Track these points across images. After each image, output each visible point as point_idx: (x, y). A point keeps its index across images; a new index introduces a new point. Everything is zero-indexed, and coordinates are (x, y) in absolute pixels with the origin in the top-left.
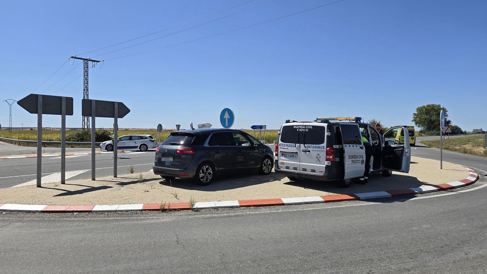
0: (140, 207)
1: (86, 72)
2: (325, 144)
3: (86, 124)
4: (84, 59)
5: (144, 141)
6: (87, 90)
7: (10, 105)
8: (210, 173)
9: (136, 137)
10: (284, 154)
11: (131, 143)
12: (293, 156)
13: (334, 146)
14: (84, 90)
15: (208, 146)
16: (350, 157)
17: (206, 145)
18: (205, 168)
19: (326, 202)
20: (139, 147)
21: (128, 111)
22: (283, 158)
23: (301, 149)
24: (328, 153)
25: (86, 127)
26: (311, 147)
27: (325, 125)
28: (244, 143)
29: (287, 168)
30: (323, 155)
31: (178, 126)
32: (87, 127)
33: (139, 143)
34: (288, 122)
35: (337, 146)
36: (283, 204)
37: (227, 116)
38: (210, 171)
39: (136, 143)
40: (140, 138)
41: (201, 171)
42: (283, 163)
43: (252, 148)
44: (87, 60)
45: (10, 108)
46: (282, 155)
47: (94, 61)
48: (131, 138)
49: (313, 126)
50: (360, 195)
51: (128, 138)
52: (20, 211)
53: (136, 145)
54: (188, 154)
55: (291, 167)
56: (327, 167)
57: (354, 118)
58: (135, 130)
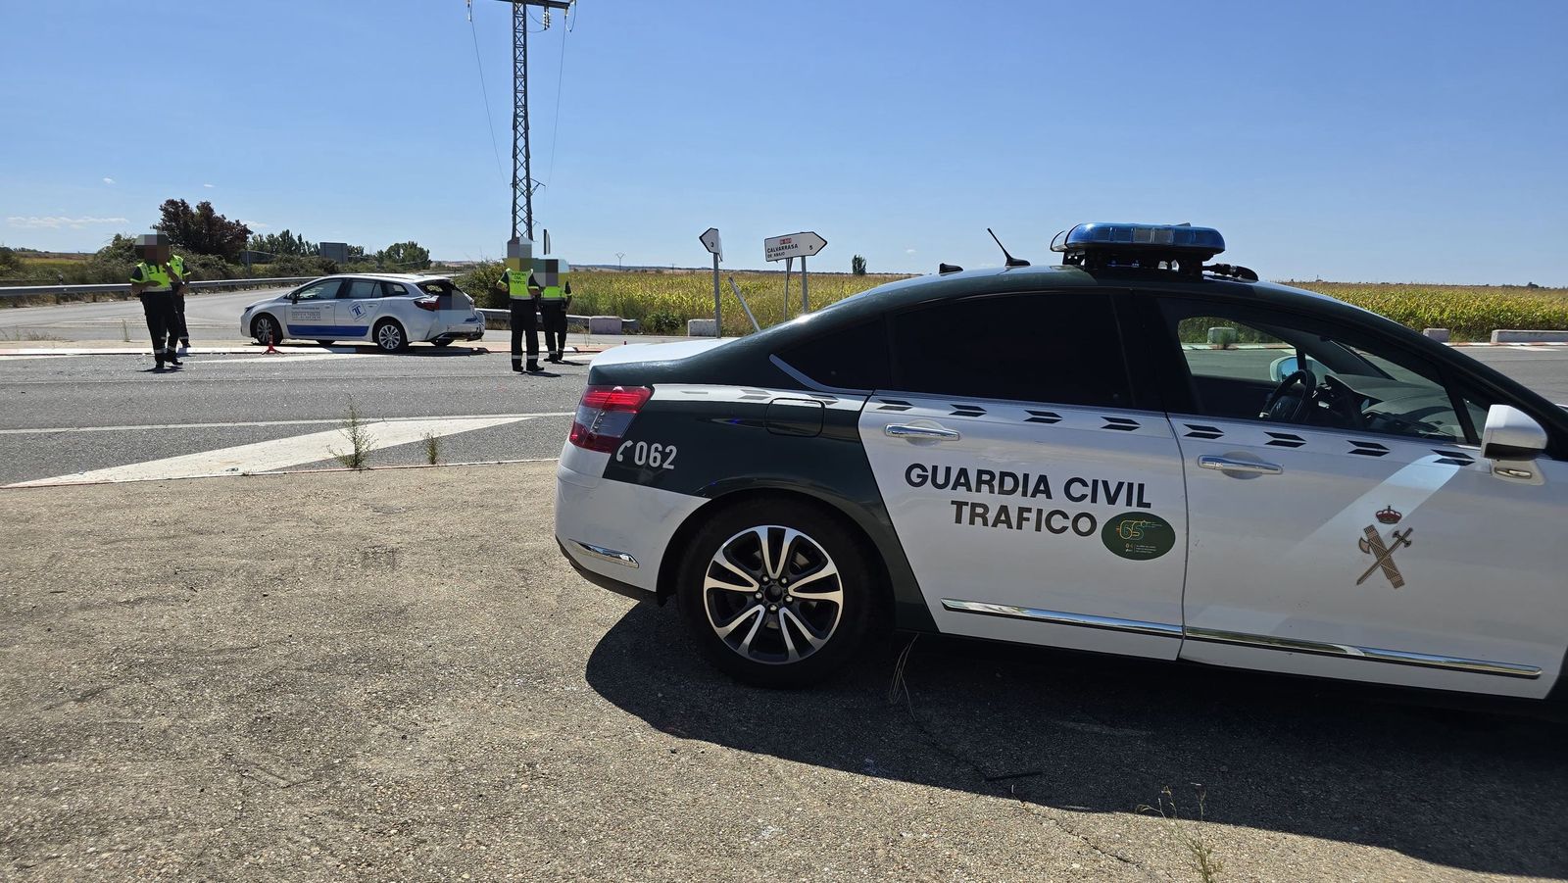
5: (391, 306)
9: (368, 287)
11: (342, 314)
20: (370, 330)
33: (371, 311)
39: (358, 312)
40: (378, 289)
48: (345, 289)
53: (362, 322)
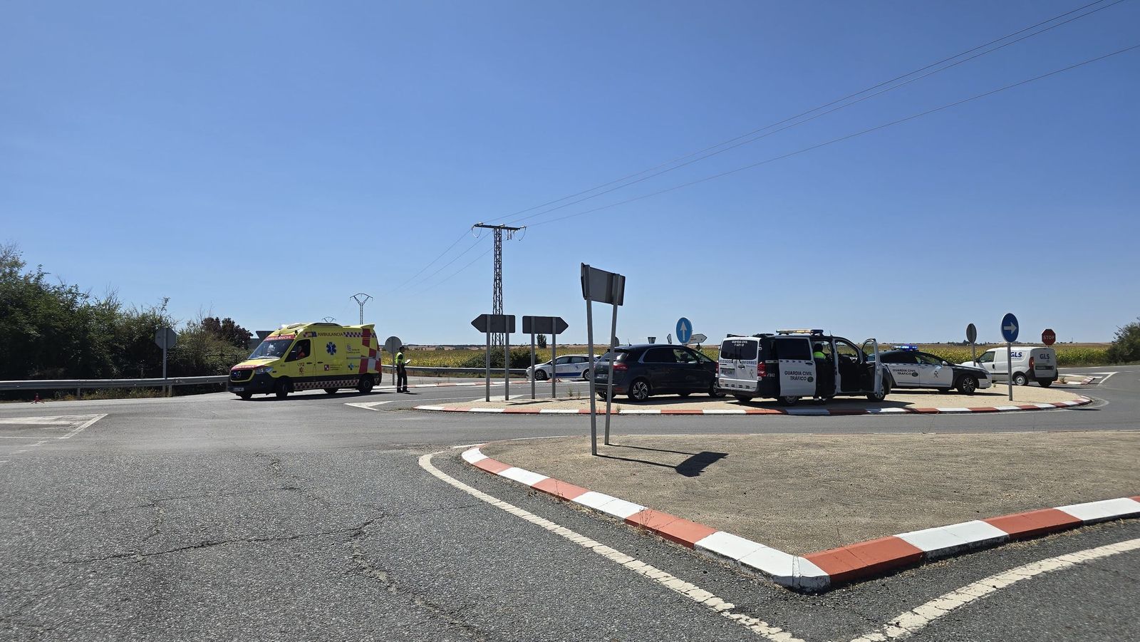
0: (577, 411)
1: (498, 248)
2: (757, 359)
3: (498, 338)
4: (495, 228)
6: (500, 280)
7: (361, 305)
8: (644, 390)
9: (578, 359)
10: (724, 371)
11: (571, 368)
12: (731, 373)
13: (767, 362)
14: (495, 280)
15: (643, 362)
16: (786, 373)
17: (641, 361)
18: (639, 384)
19: (747, 414)
20: (582, 374)
21: (567, 326)
22: (723, 375)
23: (738, 365)
24: (760, 368)
25: (498, 343)
26: (745, 362)
27: (758, 339)
28: (691, 360)
29: (727, 385)
30: (756, 371)
31: (652, 339)
32: (500, 343)
33: (582, 368)
34: (729, 336)
35: (772, 362)
36: (703, 414)
37: (684, 328)
38: (645, 387)
39: (577, 368)
40: (583, 359)
41: (635, 387)
42: (722, 381)
43: (698, 365)
44: (499, 227)
45: (361, 311)
46: (722, 372)
47: (511, 229)
48: (570, 360)
49: (748, 341)
50: (788, 411)
51: (566, 360)
52: (486, 412)
53: (578, 371)
54: (622, 370)
55: (730, 384)
56: (759, 382)
57: (809, 330)
58: (580, 348)
